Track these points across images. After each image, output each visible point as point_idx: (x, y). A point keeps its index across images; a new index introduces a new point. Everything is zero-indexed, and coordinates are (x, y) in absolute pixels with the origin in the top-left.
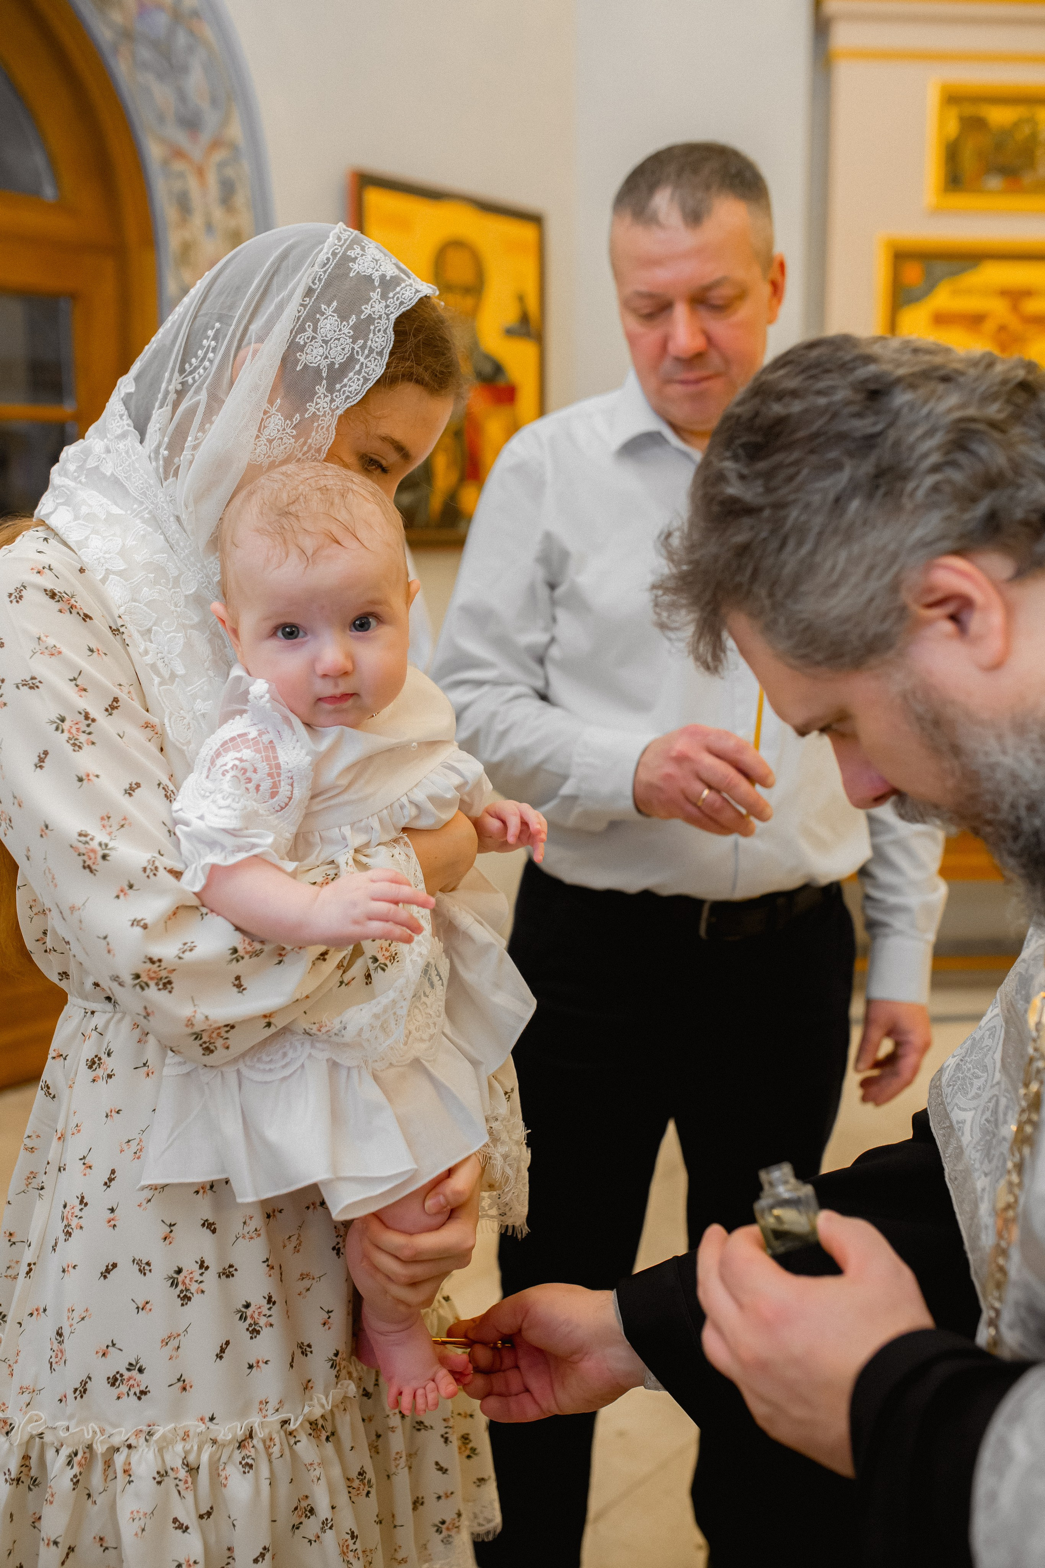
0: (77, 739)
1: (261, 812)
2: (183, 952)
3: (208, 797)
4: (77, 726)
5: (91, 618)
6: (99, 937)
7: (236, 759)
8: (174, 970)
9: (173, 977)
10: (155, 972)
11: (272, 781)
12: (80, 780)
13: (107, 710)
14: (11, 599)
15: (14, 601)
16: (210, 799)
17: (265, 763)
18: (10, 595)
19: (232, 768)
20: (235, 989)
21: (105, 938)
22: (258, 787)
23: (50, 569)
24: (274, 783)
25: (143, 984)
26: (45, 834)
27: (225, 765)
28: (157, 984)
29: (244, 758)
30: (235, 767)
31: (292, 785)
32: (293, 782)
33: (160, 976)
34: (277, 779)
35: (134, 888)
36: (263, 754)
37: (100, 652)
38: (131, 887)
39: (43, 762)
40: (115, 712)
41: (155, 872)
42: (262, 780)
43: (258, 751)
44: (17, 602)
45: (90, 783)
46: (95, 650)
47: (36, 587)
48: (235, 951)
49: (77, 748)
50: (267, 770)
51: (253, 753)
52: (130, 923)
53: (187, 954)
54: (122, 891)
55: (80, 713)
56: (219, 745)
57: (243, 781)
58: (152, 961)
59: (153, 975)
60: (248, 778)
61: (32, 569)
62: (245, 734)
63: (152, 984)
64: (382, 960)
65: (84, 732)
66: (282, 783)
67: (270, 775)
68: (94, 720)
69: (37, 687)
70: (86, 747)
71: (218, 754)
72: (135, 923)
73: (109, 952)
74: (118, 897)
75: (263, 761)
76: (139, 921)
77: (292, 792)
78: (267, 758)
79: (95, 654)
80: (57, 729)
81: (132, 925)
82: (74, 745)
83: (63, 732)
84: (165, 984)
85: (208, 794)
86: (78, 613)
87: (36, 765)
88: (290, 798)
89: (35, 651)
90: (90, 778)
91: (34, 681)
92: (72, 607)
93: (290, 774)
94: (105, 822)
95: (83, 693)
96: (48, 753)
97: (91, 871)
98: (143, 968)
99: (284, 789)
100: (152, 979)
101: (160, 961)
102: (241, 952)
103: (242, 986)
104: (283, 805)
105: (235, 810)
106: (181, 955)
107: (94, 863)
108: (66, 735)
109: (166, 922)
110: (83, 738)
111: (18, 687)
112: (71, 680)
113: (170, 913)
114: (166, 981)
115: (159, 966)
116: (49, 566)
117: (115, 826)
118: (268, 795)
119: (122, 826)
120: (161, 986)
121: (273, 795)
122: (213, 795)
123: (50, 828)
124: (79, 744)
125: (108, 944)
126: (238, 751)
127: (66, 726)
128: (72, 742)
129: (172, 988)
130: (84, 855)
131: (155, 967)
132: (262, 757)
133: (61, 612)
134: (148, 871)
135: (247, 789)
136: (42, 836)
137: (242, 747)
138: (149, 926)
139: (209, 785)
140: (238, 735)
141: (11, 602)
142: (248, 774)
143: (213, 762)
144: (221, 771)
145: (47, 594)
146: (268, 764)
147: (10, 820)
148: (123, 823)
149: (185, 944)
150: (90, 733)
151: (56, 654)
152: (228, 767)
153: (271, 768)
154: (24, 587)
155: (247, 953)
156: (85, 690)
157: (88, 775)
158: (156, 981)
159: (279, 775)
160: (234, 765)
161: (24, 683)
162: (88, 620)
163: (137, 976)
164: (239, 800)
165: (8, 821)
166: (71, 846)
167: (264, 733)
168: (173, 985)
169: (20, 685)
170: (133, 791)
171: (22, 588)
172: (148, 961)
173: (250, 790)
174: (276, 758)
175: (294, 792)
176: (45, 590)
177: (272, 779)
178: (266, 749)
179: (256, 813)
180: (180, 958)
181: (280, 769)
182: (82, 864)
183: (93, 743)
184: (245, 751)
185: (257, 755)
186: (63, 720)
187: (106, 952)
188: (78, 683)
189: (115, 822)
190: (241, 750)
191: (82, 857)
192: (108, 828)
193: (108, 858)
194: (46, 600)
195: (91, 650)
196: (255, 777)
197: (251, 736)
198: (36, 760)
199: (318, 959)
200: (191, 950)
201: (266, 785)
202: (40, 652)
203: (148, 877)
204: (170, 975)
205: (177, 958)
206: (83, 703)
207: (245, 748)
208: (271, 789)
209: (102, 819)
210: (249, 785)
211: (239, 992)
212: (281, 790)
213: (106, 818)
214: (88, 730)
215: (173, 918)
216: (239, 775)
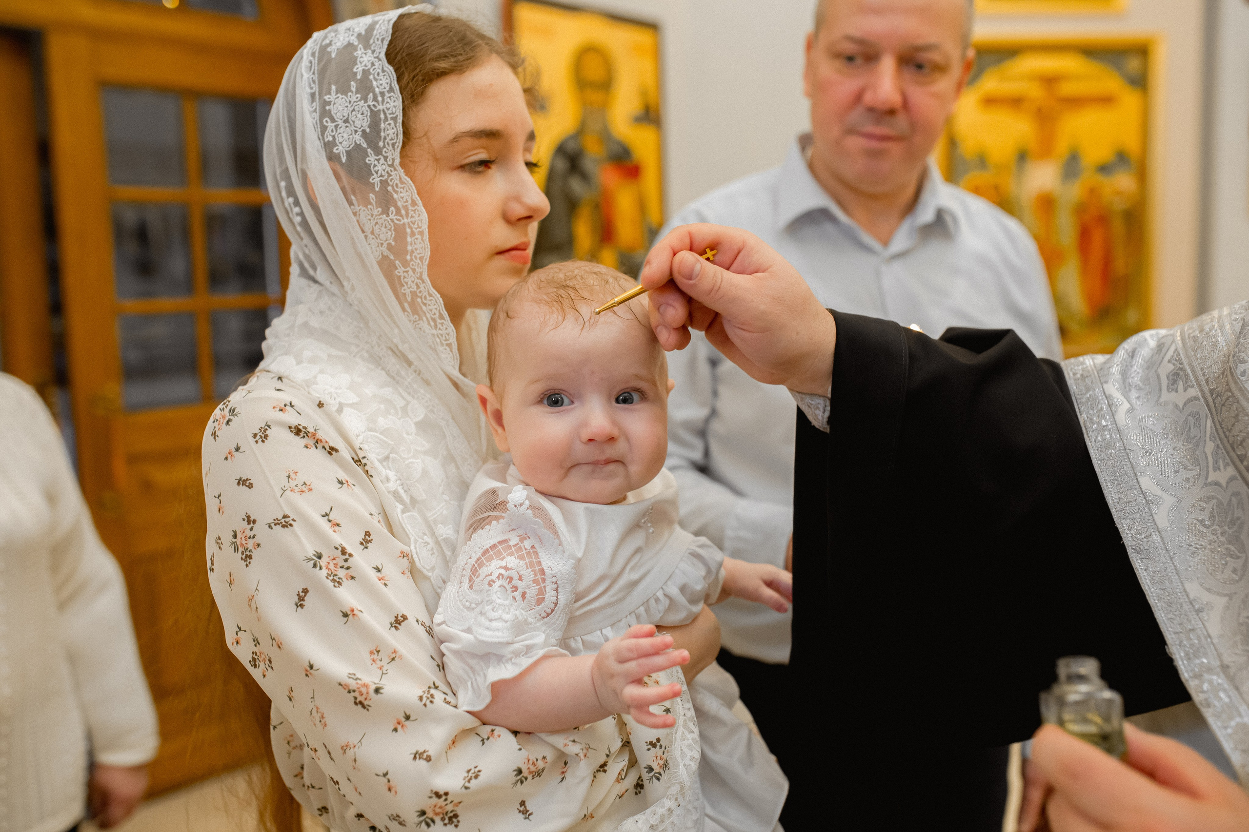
0: (336, 575)
1: (530, 620)
2: (469, 781)
3: (474, 609)
4: (335, 562)
5: (337, 451)
6: (377, 775)
7: (501, 567)
8: (460, 803)
9: (459, 810)
10: (441, 807)
11: (537, 587)
12: (346, 615)
13: (362, 544)
14: (257, 439)
15: (260, 441)
16: (478, 610)
17: (529, 570)
18: (255, 435)
19: (498, 577)
20: (521, 816)
21: (385, 775)
22: (524, 595)
23: (292, 406)
24: (540, 589)
25: (428, 820)
26: (310, 673)
27: (490, 575)
28: (443, 819)
29: (509, 566)
30: (500, 576)
31: (557, 590)
32: (558, 587)
33: (446, 810)
34: (542, 585)
35: (411, 719)
36: (527, 560)
37: (349, 483)
38: (408, 718)
39: (303, 600)
40: (369, 545)
41: (431, 699)
42: (529, 587)
43: (521, 558)
44: (263, 441)
45: (355, 617)
46: (344, 482)
47: (281, 424)
48: (519, 771)
49: (337, 584)
50: (532, 577)
51: (518, 561)
52: (413, 756)
53: (473, 781)
54: (399, 723)
55: (337, 548)
56: (480, 554)
57: (510, 590)
58: (438, 795)
59: (438, 810)
60: (513, 587)
61: (274, 408)
62: (505, 541)
63: (437, 819)
64: (656, 768)
65: (342, 567)
66: (548, 589)
67: (535, 581)
68: (351, 555)
69: (291, 525)
70: (345, 582)
71: (480, 563)
72: (418, 756)
73: (390, 790)
74: (396, 730)
75: (527, 568)
76: (422, 754)
77: (557, 597)
78: (531, 565)
79: (345, 485)
80: (315, 566)
81: (415, 758)
82: (334, 581)
83: (321, 568)
84: (450, 819)
85: (473, 605)
86: (324, 447)
87: (296, 604)
88: (556, 604)
89: (284, 489)
90: (355, 613)
91: (287, 520)
92: (317, 442)
93: (554, 580)
94: (375, 657)
95: (337, 528)
96: (308, 591)
97: (364, 707)
98: (429, 804)
99: (550, 595)
100: (437, 814)
101: (446, 794)
102: (525, 773)
103: (527, 811)
104: (549, 611)
105: (506, 622)
106: (467, 784)
107: (366, 699)
108: (324, 572)
109: (447, 752)
110: (341, 573)
111: (270, 527)
112: (323, 516)
113: (450, 742)
114: (452, 814)
115: (446, 800)
116: (291, 403)
117: (386, 660)
118: (533, 602)
119: (393, 659)
120: (447, 821)
121: (540, 601)
122: (480, 607)
123: (314, 668)
124: (338, 580)
125: (389, 781)
126: (502, 559)
127: (323, 562)
128: (331, 578)
129: (458, 822)
130: (354, 691)
131: (441, 802)
132: (526, 563)
133: (307, 447)
134: (424, 699)
135: (514, 598)
136: (307, 675)
137: (505, 554)
138: (433, 758)
139: (473, 596)
140: (499, 543)
141: (257, 442)
142: (514, 582)
143: (474, 571)
144: (486, 582)
145: (291, 431)
146: (532, 571)
147: (270, 661)
148: (394, 655)
149: (469, 771)
150: (348, 568)
151: (307, 491)
152: (494, 577)
153: (536, 575)
154: (269, 426)
155: (530, 773)
156: (338, 525)
157: (353, 611)
158: (441, 816)
159: (544, 580)
160: (500, 574)
161: (276, 522)
162: (334, 453)
163: (423, 813)
164: (509, 610)
165: (267, 662)
166: (340, 684)
167: (525, 539)
168: (459, 818)
169: (272, 525)
170: (400, 624)
171: (266, 427)
172: (434, 796)
173: (517, 598)
174: (540, 563)
175: (559, 597)
176: (290, 427)
177: (537, 585)
178: (528, 553)
179: (526, 622)
180: (466, 788)
181: (544, 575)
182: (353, 700)
183: (353, 578)
184: (509, 558)
185: (521, 562)
186: (320, 557)
187: (386, 789)
188: (330, 519)
189: (385, 656)
190: (504, 558)
191: (353, 694)
192: (378, 662)
193: (381, 691)
194: (291, 436)
195: (341, 483)
196: (521, 585)
197: (512, 543)
198: (296, 599)
199: (598, 771)
200: (476, 777)
201: (532, 592)
202: (290, 489)
203: (425, 705)
204: (456, 809)
205: (463, 788)
206: (338, 539)
207: (508, 555)
208: (537, 596)
209: (372, 653)
210: (515, 594)
211: (526, 818)
212: (546, 596)
213: (375, 652)
214: (346, 565)
215: (453, 747)
216: (505, 584)
